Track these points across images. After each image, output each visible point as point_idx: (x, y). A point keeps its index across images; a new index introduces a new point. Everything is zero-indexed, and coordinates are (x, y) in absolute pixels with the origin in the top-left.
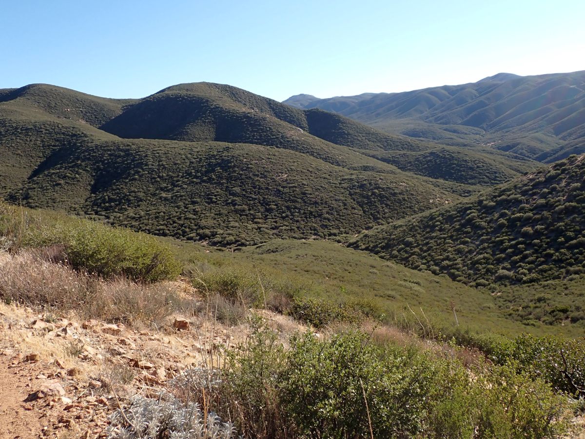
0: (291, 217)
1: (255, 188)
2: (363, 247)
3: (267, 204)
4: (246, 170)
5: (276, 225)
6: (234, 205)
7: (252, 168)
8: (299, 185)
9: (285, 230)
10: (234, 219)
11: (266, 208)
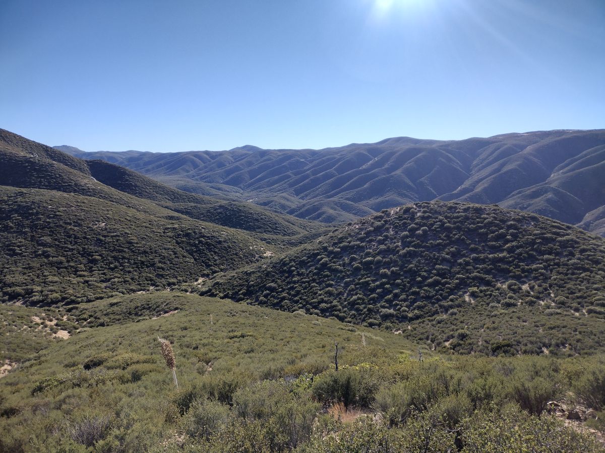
0: (120, 268)
1: (70, 237)
2: (222, 295)
3: (89, 255)
4: (53, 217)
5: (105, 277)
6: (47, 257)
7: (61, 216)
8: (122, 234)
9: (118, 282)
10: (51, 272)
11: (88, 259)
